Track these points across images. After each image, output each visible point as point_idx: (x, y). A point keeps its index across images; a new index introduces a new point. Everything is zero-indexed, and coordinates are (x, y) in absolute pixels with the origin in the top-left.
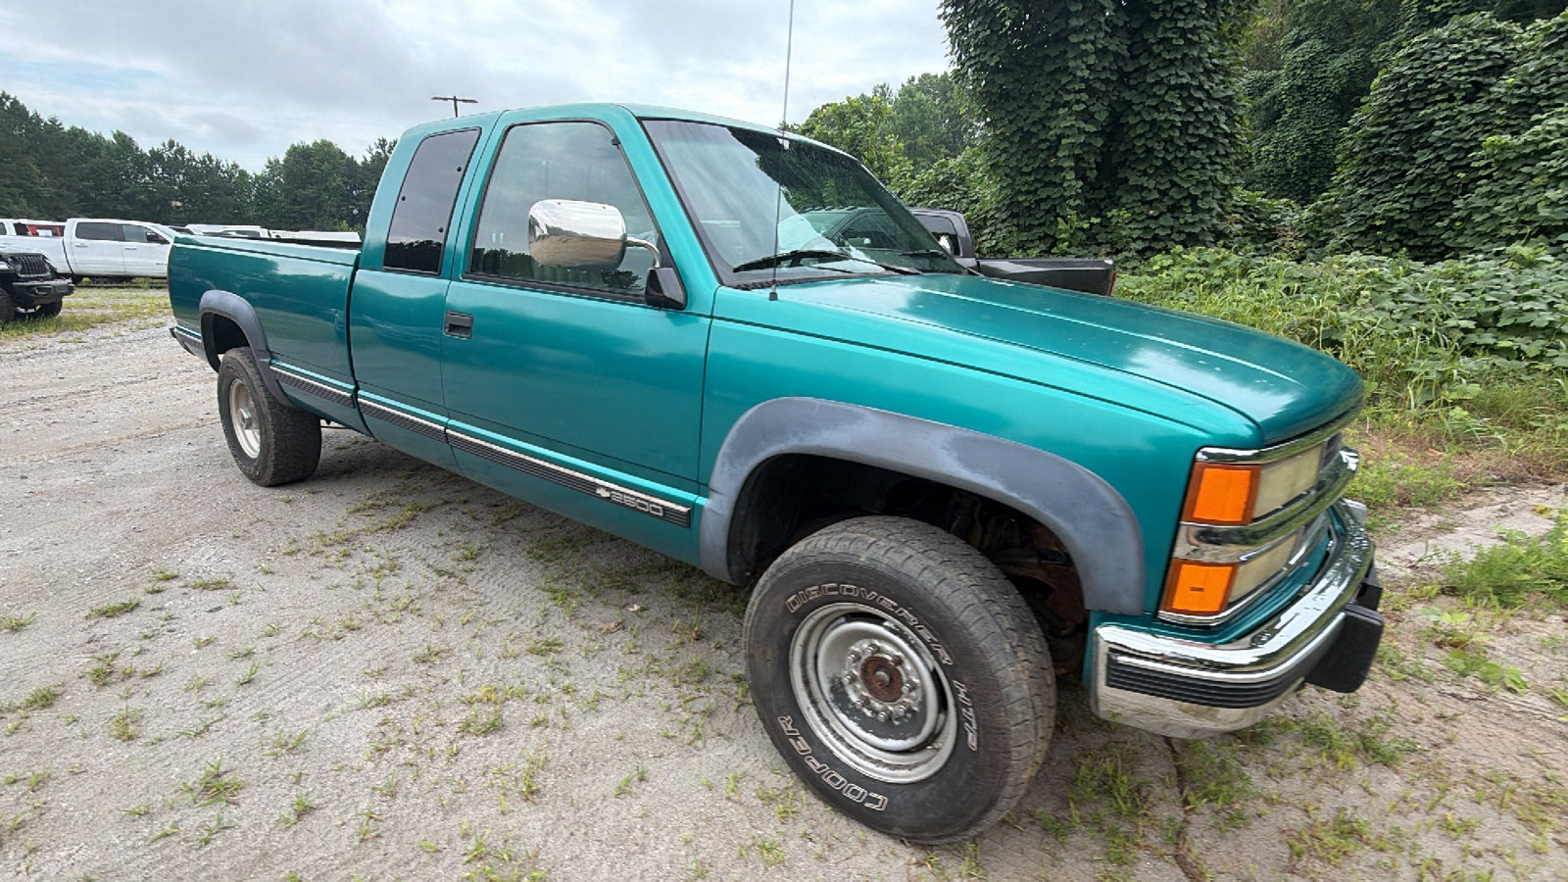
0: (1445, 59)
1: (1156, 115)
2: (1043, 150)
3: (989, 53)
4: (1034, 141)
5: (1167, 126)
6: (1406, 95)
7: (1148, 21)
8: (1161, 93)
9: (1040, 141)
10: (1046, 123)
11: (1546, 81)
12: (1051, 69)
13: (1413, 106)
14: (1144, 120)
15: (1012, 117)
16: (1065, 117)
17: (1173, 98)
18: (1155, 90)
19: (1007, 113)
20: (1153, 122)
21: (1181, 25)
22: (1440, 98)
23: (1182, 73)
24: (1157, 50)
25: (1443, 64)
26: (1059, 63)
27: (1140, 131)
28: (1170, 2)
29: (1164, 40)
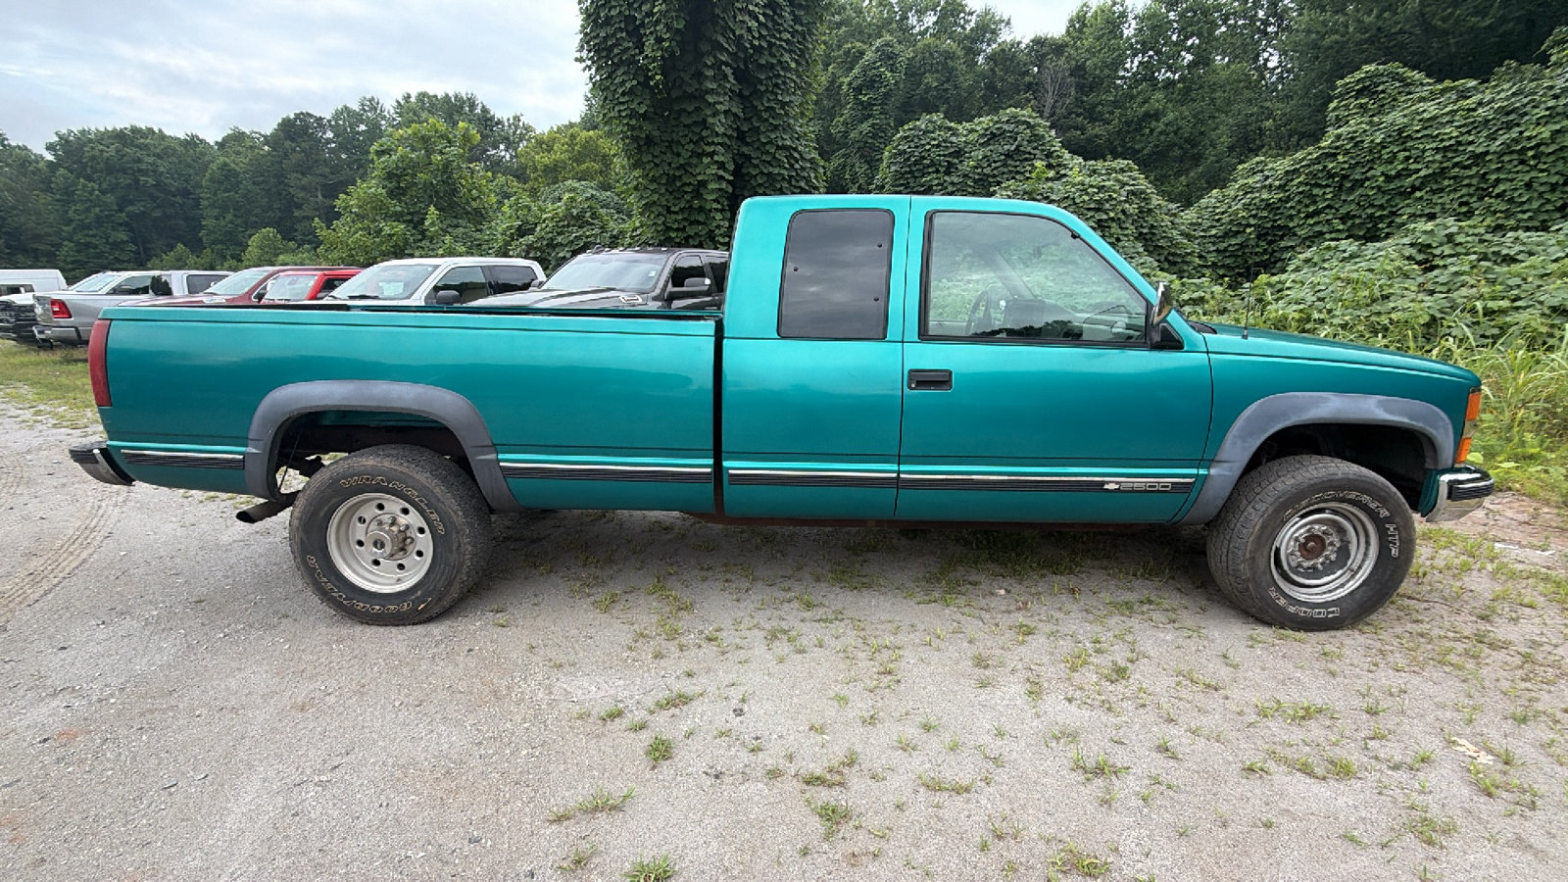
0: (929, 144)
1: (771, 169)
2: (686, 192)
3: (636, 102)
4: (678, 184)
5: (780, 178)
6: (909, 166)
7: (756, 92)
8: (773, 151)
9: (684, 185)
10: (688, 169)
11: (989, 165)
12: (688, 121)
13: (916, 174)
14: (762, 173)
15: (657, 161)
16: (708, 166)
17: (781, 155)
18: (767, 147)
19: (654, 156)
20: (770, 174)
21: (780, 98)
22: (930, 170)
23: (785, 137)
24: (765, 115)
25: (928, 147)
26: (695, 118)
27: (760, 181)
28: (770, 78)
29: (769, 109)
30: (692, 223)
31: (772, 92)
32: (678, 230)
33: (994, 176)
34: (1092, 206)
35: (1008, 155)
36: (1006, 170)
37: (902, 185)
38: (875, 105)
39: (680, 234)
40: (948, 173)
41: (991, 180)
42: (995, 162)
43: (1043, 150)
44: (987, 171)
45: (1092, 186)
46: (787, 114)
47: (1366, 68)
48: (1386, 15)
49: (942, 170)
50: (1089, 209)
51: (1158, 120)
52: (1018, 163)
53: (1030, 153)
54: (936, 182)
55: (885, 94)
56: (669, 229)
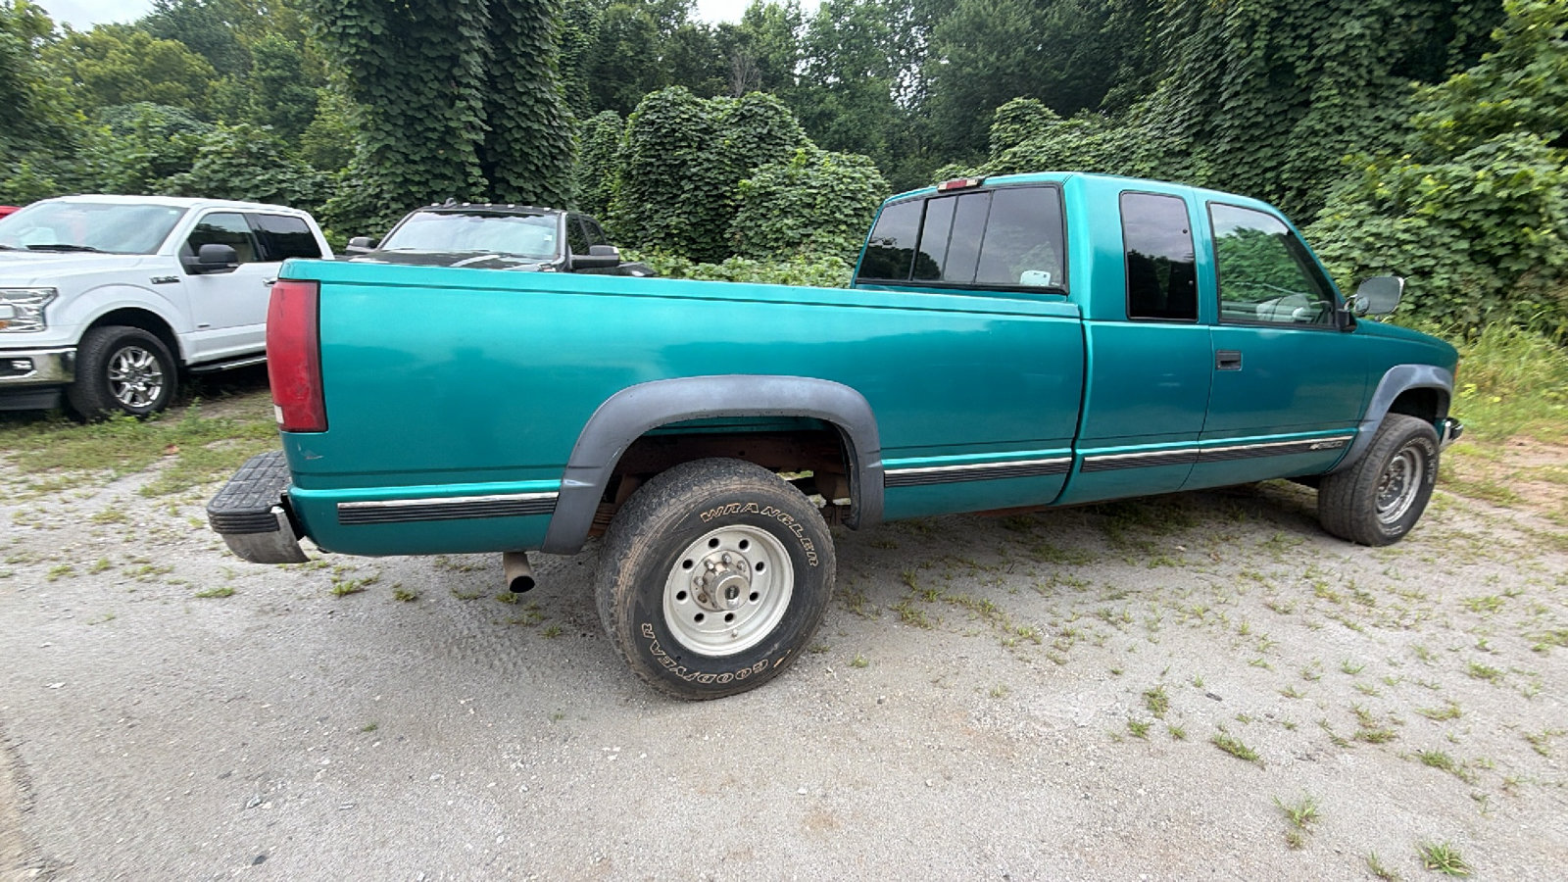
0: (678, 117)
2: (429, 139)
3: (367, 19)
4: (419, 128)
7: (509, 32)
8: (531, 103)
9: (428, 129)
10: (432, 111)
11: (744, 146)
12: (432, 54)
13: (668, 147)
14: (519, 127)
15: (392, 97)
16: (462, 111)
17: (540, 109)
18: (524, 98)
19: (389, 91)
20: (528, 129)
21: (537, 44)
22: (683, 144)
23: (544, 89)
24: (522, 61)
25: (678, 120)
26: (441, 51)
27: (517, 136)
28: (526, 19)
29: (524, 55)
30: (436, 176)
31: (528, 36)
32: (419, 183)
33: (750, 158)
34: (849, 194)
35: (761, 138)
36: (760, 152)
37: (652, 156)
38: (568, 65)
39: (422, 189)
40: (700, 149)
41: (747, 160)
42: (750, 143)
43: (791, 137)
44: (743, 151)
45: (844, 176)
46: (545, 64)
47: (1016, 100)
48: (1003, 57)
49: (695, 145)
50: (845, 198)
51: (832, 121)
52: (771, 147)
53: (781, 139)
54: (690, 157)
55: (578, 55)
56: (406, 181)
